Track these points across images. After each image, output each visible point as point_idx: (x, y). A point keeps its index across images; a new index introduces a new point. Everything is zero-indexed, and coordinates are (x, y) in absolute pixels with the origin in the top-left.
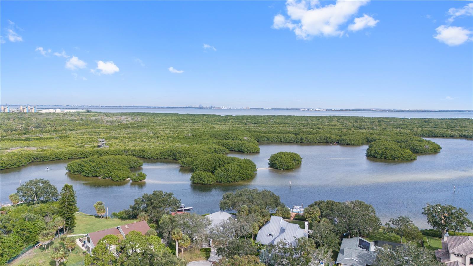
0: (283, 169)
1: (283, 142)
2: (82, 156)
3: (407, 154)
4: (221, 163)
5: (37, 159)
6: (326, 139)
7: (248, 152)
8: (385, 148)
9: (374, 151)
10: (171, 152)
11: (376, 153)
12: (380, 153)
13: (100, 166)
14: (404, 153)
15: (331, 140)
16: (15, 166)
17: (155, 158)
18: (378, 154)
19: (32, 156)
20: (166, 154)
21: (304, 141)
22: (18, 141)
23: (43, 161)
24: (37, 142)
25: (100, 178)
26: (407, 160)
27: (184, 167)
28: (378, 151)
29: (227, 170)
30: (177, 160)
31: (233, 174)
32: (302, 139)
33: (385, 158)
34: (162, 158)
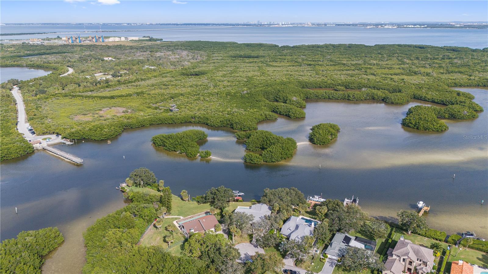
0: (320, 144)
1: (331, 99)
2: (160, 123)
3: (439, 125)
4: (268, 142)
5: (127, 126)
6: (373, 96)
7: (295, 117)
8: (420, 118)
9: (409, 121)
10: (229, 121)
11: (410, 123)
12: (414, 123)
13: (177, 142)
14: (436, 124)
15: (377, 97)
16: (114, 136)
17: (216, 126)
18: (411, 123)
19: (124, 124)
20: (225, 122)
21: (350, 98)
22: (106, 100)
23: (132, 128)
24: (120, 100)
25: (178, 153)
26: (438, 131)
27: (239, 139)
28: (412, 121)
29: (272, 152)
30: (234, 129)
31: (276, 156)
32: (349, 96)
33: (418, 128)
34: (222, 125)
